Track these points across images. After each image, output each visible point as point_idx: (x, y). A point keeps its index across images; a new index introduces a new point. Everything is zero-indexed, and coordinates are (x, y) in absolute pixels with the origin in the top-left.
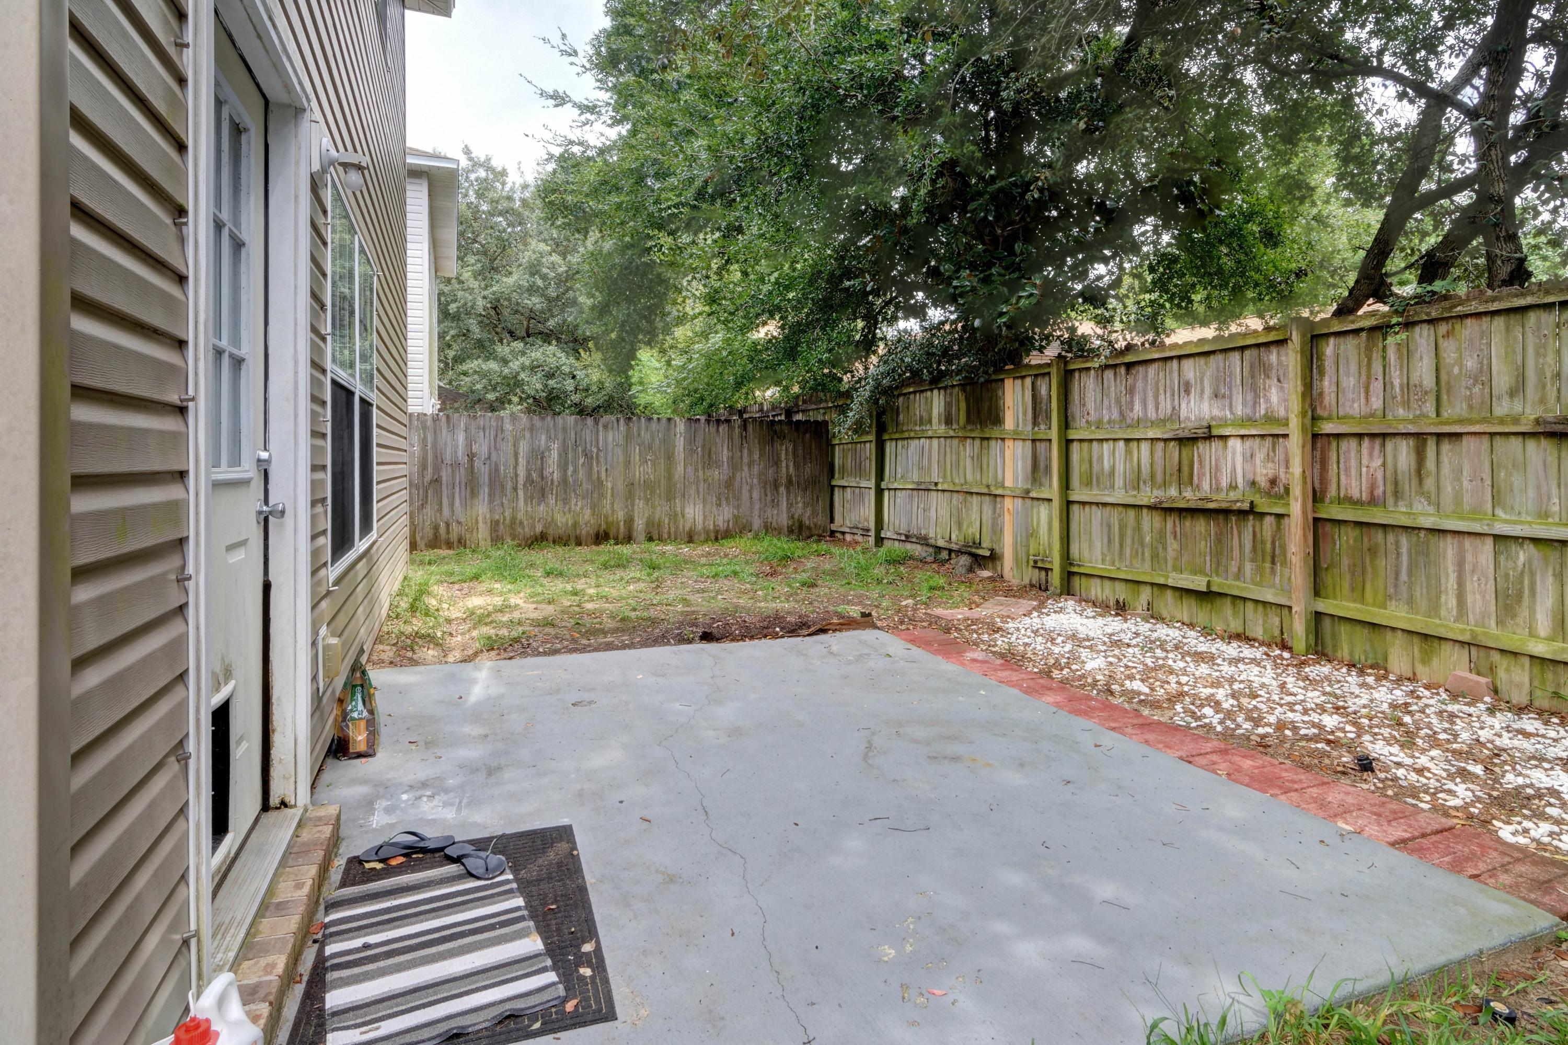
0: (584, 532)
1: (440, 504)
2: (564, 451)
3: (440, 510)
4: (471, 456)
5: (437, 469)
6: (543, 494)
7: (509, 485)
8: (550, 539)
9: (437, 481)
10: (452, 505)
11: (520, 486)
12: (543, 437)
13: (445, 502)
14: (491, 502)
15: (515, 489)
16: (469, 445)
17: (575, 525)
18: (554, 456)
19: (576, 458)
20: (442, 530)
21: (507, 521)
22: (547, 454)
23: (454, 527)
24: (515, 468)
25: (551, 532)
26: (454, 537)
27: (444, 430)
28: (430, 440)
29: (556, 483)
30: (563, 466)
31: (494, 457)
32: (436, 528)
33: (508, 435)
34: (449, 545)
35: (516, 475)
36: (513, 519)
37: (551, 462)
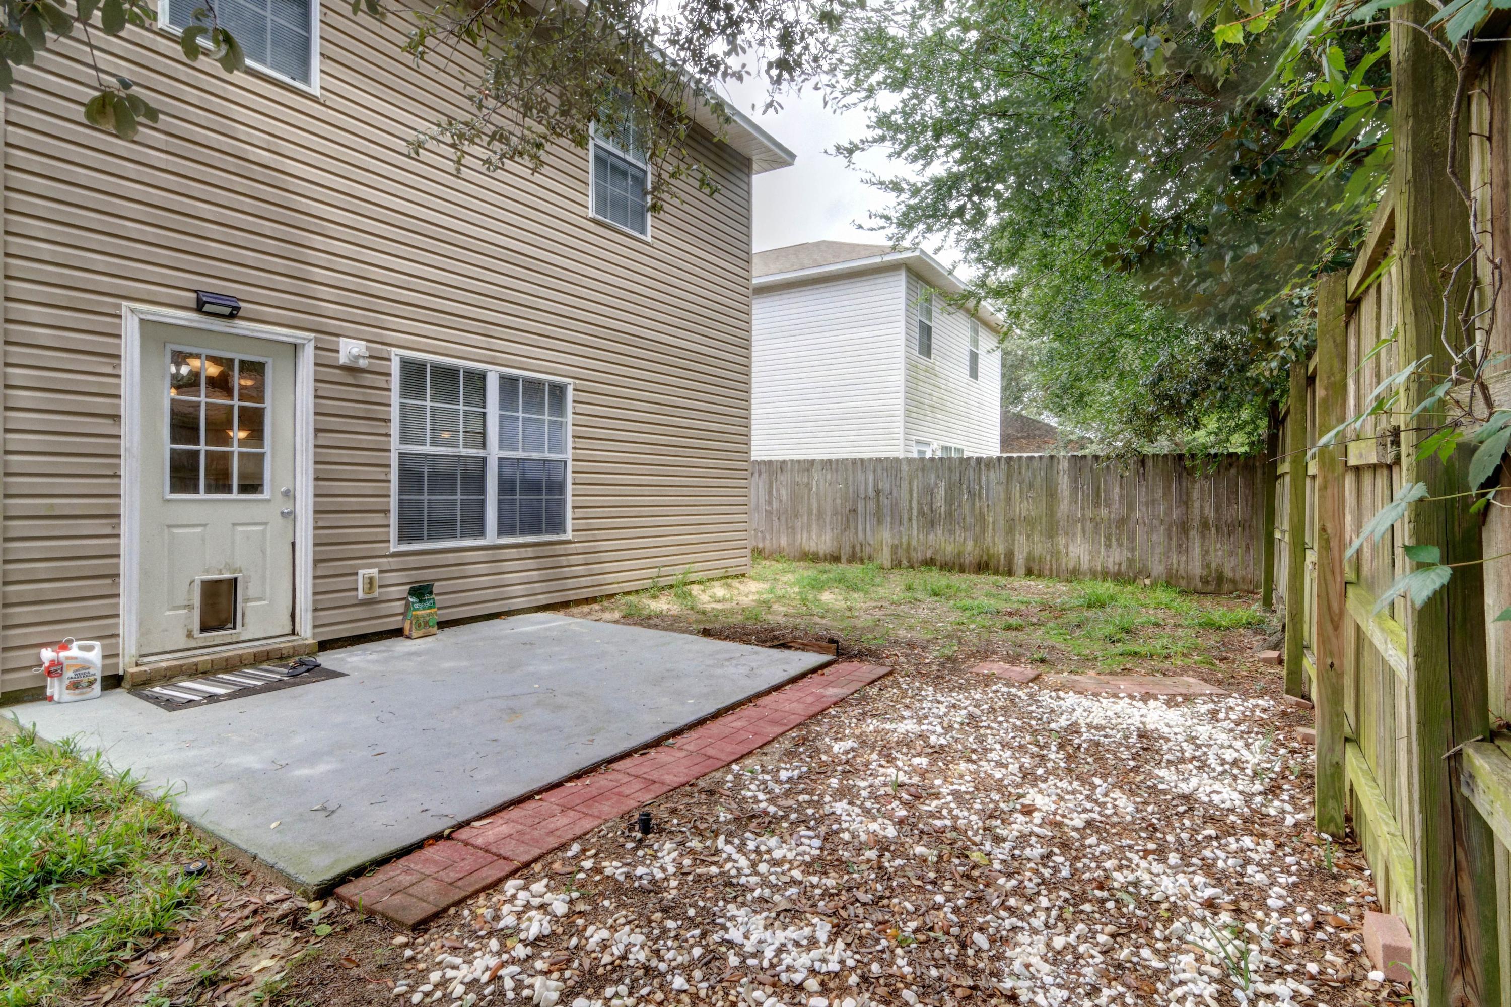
0: (967, 561)
1: (856, 529)
2: (950, 488)
3: (856, 533)
4: (878, 492)
5: (855, 502)
6: (933, 524)
7: (906, 517)
8: (938, 564)
9: (854, 511)
10: (865, 530)
11: (914, 518)
12: (933, 476)
13: (860, 527)
14: (892, 529)
15: (910, 520)
16: (876, 483)
17: (959, 554)
18: (941, 493)
19: (961, 494)
20: (858, 549)
21: (904, 546)
22: (936, 490)
23: (867, 549)
24: (910, 501)
25: (938, 557)
26: (865, 555)
27: (859, 472)
28: (851, 479)
29: (943, 516)
30: (950, 501)
31: (894, 494)
32: (854, 547)
33: (904, 474)
34: (862, 561)
35: (911, 508)
36: (909, 544)
37: (939, 497)
